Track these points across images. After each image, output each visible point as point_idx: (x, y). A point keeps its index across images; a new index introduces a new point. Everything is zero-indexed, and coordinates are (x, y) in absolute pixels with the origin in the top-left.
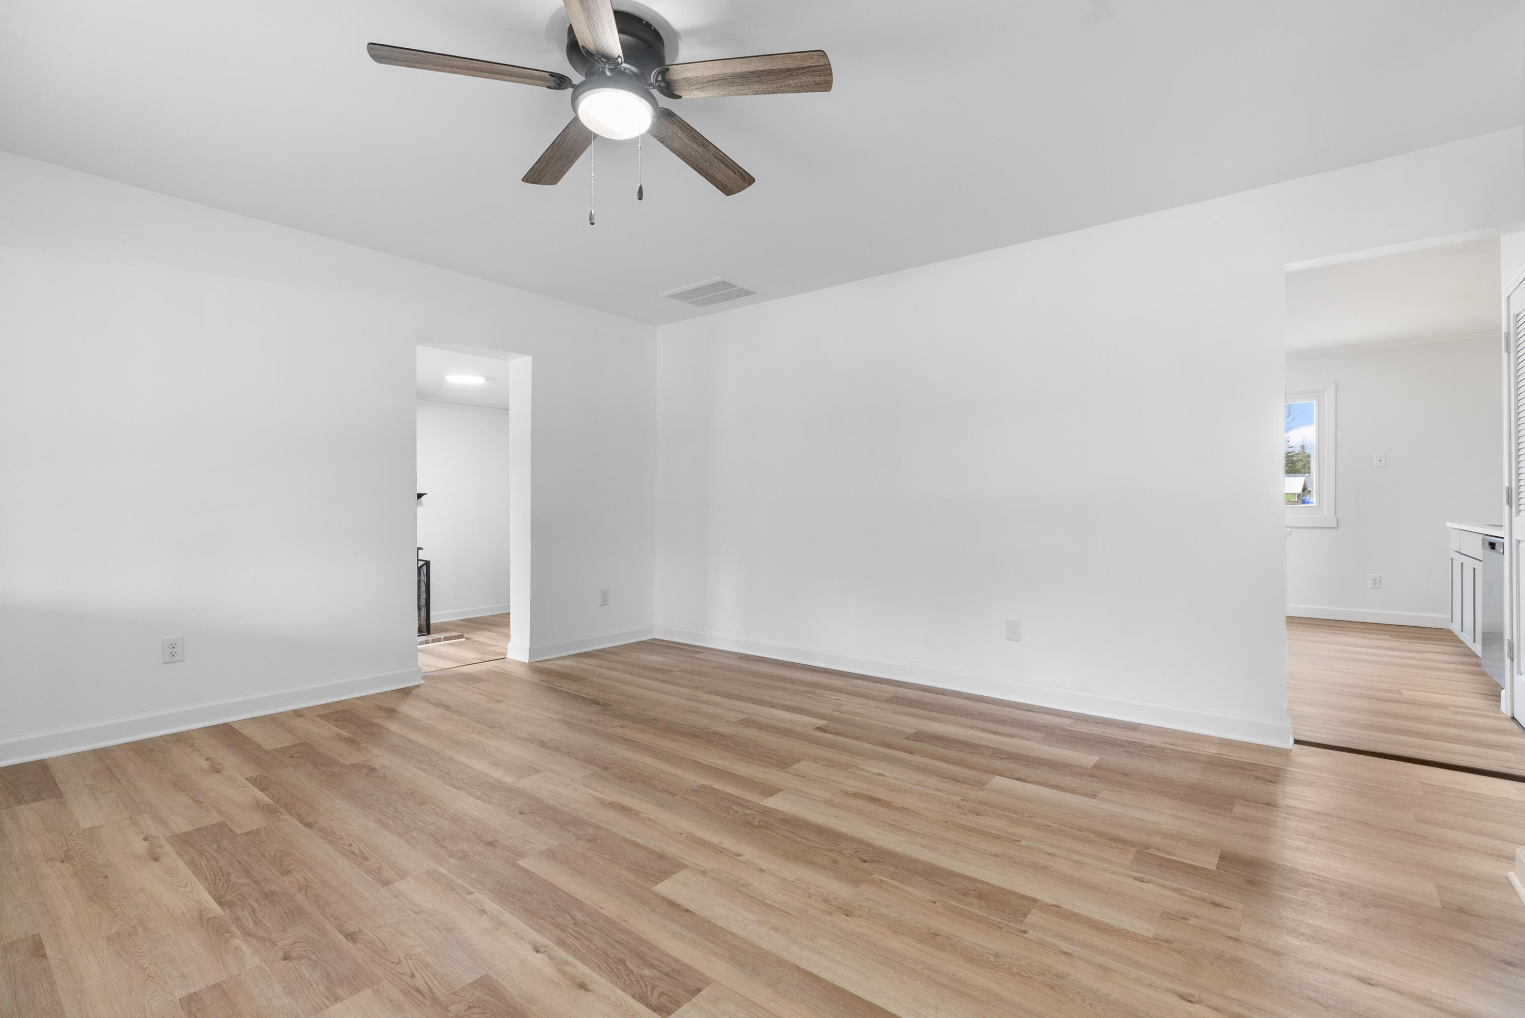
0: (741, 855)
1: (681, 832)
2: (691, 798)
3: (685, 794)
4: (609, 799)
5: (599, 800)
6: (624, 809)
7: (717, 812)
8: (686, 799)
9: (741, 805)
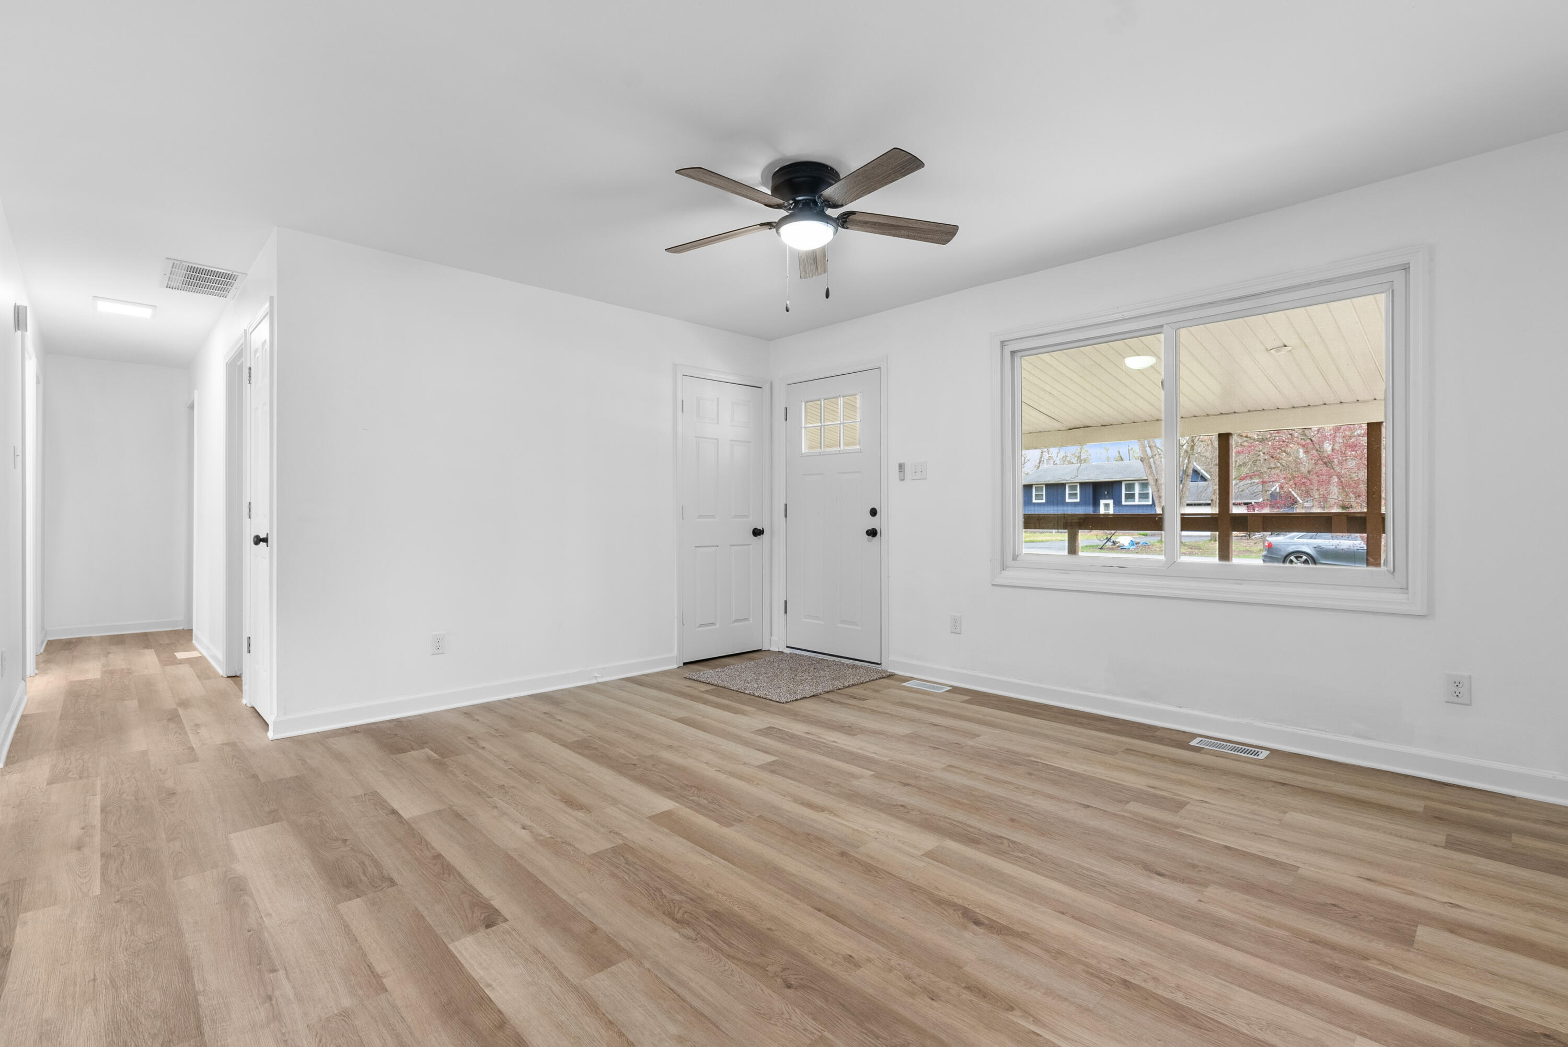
0: (717, 770)
1: (756, 785)
2: (744, 813)
3: (749, 818)
4: (825, 815)
5: (835, 815)
6: (809, 805)
7: (722, 799)
8: (749, 813)
9: (699, 804)
